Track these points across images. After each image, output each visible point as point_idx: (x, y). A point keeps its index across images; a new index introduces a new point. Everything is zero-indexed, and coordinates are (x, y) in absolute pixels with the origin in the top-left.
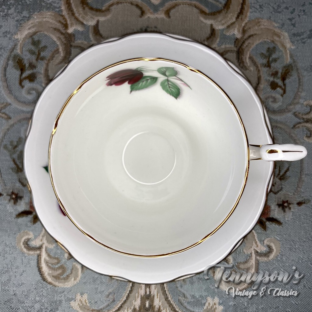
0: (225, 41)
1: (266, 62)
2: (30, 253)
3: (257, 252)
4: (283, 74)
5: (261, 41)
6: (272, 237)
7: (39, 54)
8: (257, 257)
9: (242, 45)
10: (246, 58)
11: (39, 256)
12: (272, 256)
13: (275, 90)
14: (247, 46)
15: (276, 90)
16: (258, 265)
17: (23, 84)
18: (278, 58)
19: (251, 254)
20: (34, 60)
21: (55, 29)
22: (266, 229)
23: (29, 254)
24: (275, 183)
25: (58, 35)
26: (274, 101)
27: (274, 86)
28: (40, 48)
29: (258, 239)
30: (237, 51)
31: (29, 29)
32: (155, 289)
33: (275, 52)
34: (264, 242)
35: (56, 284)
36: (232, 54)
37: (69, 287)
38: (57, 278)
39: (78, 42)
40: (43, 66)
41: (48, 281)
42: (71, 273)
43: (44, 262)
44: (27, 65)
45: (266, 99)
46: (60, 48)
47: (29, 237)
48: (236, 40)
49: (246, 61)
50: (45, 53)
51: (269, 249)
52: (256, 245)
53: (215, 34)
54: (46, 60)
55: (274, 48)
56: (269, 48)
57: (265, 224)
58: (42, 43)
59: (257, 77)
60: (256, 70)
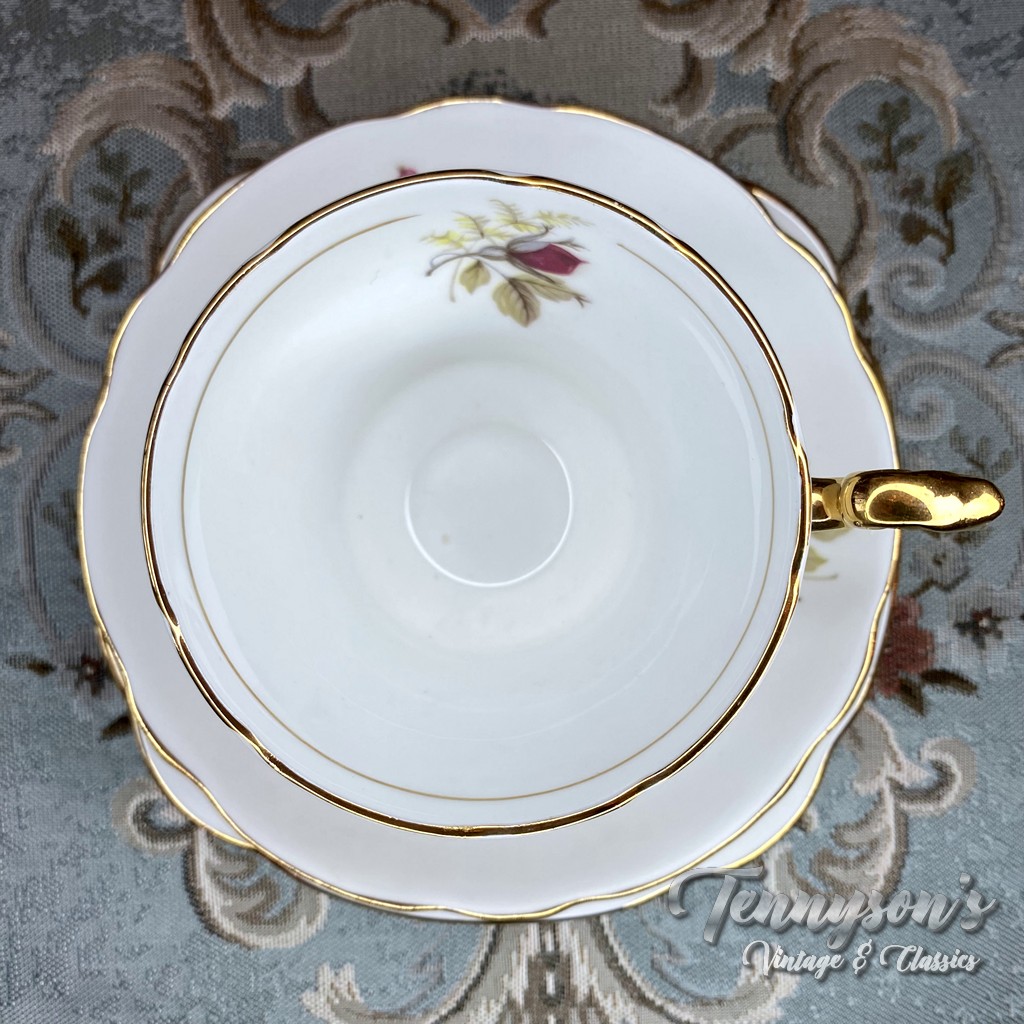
0: (735, 97)
1: (880, 153)
2: (160, 848)
3: (897, 787)
4: (940, 188)
5: (856, 83)
6: (947, 733)
7: (127, 198)
8: (902, 806)
9: (793, 103)
10: (811, 147)
11: (189, 855)
12: (950, 798)
13: (917, 244)
14: (811, 106)
15: (921, 244)
16: (907, 829)
17: (85, 301)
18: (922, 137)
19: (880, 794)
20: (112, 222)
21: (171, 111)
22: (922, 709)
23: (156, 854)
24: (944, 556)
25: (183, 128)
26: (917, 281)
27: (913, 230)
28: (129, 176)
29: (900, 742)
30: (778, 126)
31: (88, 118)
32: (573, 933)
33: (908, 118)
34: (919, 753)
35: (252, 938)
36: (761, 136)
37: (293, 945)
38: (252, 918)
39: (249, 146)
40: (143, 237)
41: (223, 931)
42: (297, 900)
43: (208, 873)
44: (92, 239)
45: (891, 276)
46: (194, 173)
47: (152, 797)
48: (773, 87)
49: (812, 155)
50: (145, 195)
51: (938, 776)
52: (894, 766)
53: (700, 76)
54: (151, 215)
55: (904, 101)
56: (885, 105)
57: (920, 692)
58: (132, 163)
59: (853, 205)
60: (849, 183)
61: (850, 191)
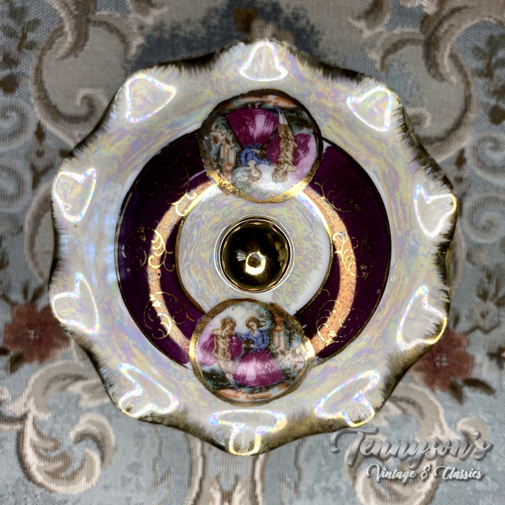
0: (401, 20)
1: (483, 66)
2: (4, 427)
5: (476, 21)
6: (473, 415)
7: (24, 36)
9: (436, 29)
10: (443, 57)
11: (21, 434)
13: (498, 124)
14: (446, 32)
20: (13, 50)
22: (461, 400)
23: (1, 430)
24: (487, 313)
26: (495, 147)
27: (497, 116)
28: (26, 22)
29: (446, 418)
30: (425, 42)
34: (455, 425)
35: (53, 486)
36: (413, 47)
37: (77, 493)
38: (54, 475)
39: (102, 13)
40: (31, 62)
41: (36, 480)
42: (82, 466)
43: (31, 446)
45: (479, 142)
46: (66, 26)
48: (425, 18)
49: (443, 62)
50: (35, 36)
53: (382, 5)
54: (38, 49)
56: (491, 37)
57: (461, 390)
58: (29, 14)
59: (463, 96)
60: (463, 81)
61: (462, 87)
